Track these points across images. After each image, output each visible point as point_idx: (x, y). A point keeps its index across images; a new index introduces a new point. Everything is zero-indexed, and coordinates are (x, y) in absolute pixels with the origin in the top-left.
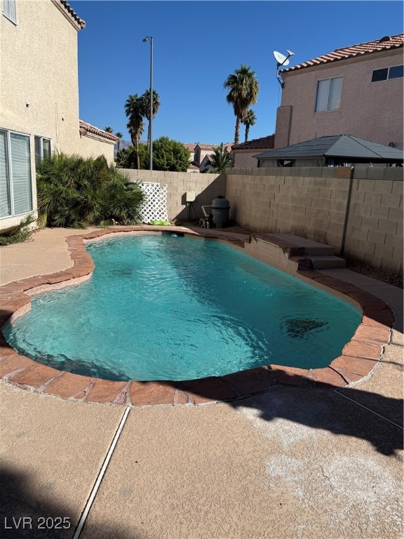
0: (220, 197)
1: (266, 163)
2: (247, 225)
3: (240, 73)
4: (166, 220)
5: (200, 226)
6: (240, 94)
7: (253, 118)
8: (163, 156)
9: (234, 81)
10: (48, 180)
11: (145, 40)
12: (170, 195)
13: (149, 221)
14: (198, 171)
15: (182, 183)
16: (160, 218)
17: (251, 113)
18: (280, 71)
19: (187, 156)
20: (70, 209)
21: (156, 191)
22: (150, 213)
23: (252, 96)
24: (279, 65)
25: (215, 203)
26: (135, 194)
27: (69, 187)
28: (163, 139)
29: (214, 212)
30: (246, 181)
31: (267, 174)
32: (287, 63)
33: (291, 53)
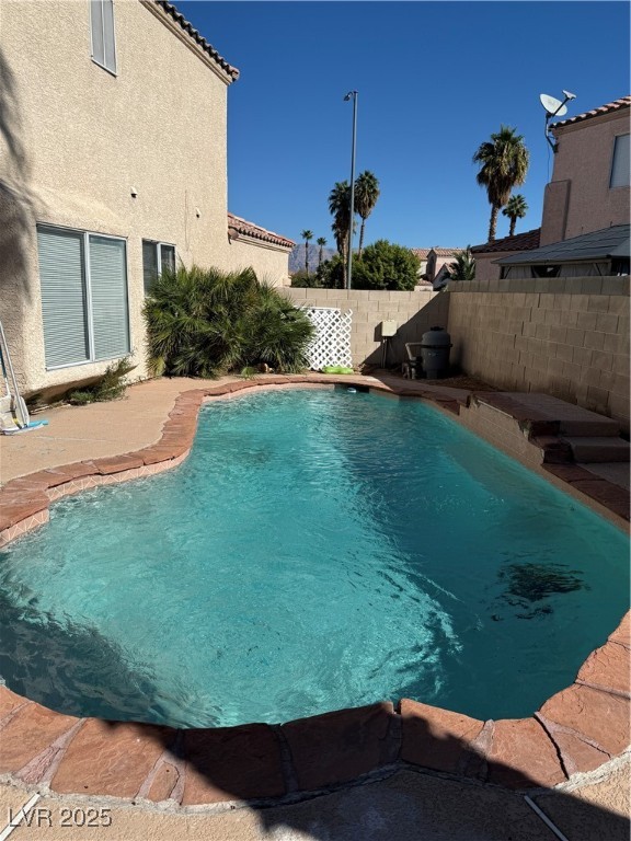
0: (436, 329)
1: (513, 273)
2: (478, 374)
3: (499, 138)
4: (348, 366)
5: (401, 376)
6: (498, 171)
7: (523, 207)
8: (378, 268)
9: (490, 153)
10: (164, 307)
11: (347, 98)
12: (355, 327)
13: (321, 366)
14: (431, 288)
15: (375, 309)
16: (339, 362)
17: (520, 200)
18: (552, 126)
19: (415, 266)
20: (199, 349)
21: (333, 320)
22: (324, 355)
23: (517, 173)
24: (549, 115)
25: (426, 339)
26: (296, 326)
27: (195, 317)
28: (381, 243)
29: (424, 352)
30: (479, 302)
31: (512, 290)
32: (563, 111)
33: (570, 95)
